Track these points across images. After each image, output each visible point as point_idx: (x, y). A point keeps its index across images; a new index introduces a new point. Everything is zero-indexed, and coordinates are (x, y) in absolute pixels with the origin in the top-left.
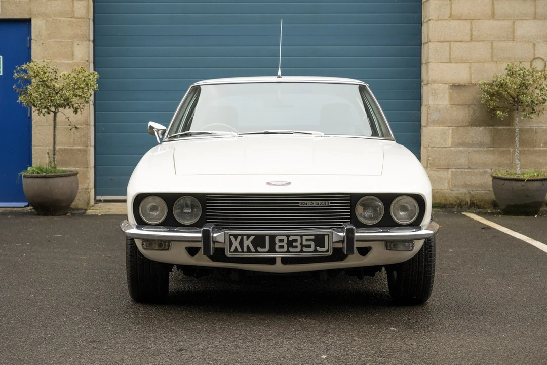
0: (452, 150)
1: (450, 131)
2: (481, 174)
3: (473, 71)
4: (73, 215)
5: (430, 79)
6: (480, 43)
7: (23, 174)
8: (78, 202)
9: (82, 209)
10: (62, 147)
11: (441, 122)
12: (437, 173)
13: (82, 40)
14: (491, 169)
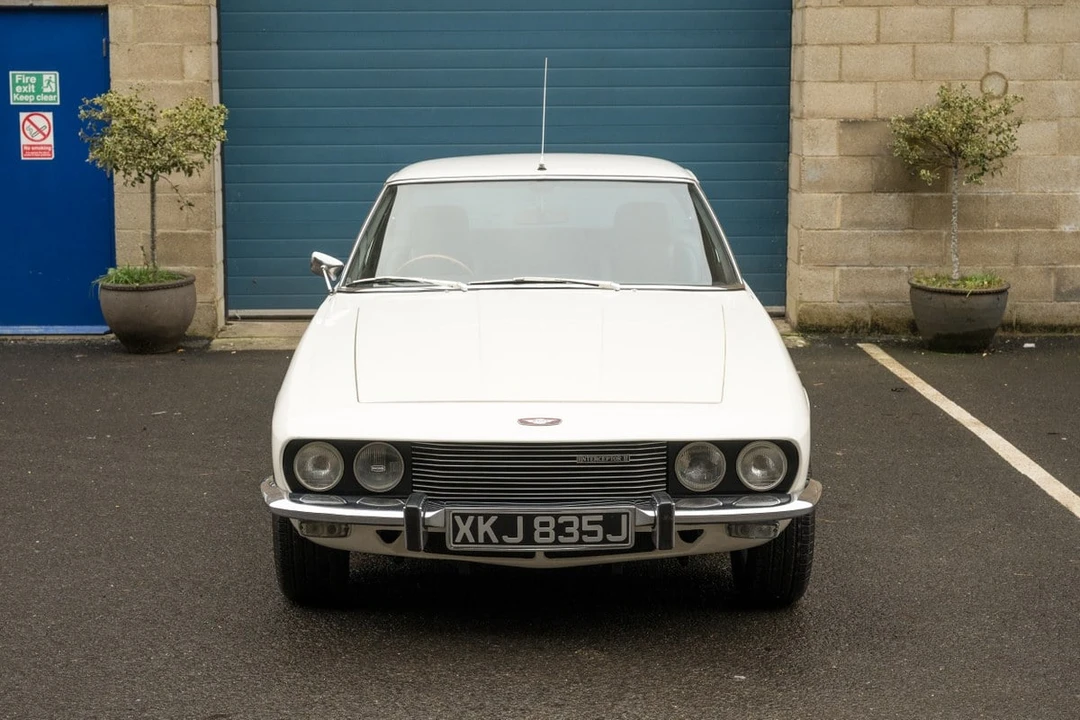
0: (840, 234)
1: (839, 201)
2: (891, 275)
3: (879, 97)
4: (189, 350)
5: (805, 111)
6: (893, 47)
7: (101, 282)
8: (198, 326)
9: (202, 338)
10: (168, 231)
11: (823, 186)
12: (815, 274)
13: (198, 45)
14: (909, 267)
